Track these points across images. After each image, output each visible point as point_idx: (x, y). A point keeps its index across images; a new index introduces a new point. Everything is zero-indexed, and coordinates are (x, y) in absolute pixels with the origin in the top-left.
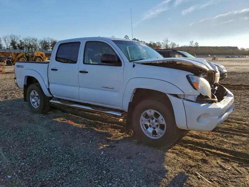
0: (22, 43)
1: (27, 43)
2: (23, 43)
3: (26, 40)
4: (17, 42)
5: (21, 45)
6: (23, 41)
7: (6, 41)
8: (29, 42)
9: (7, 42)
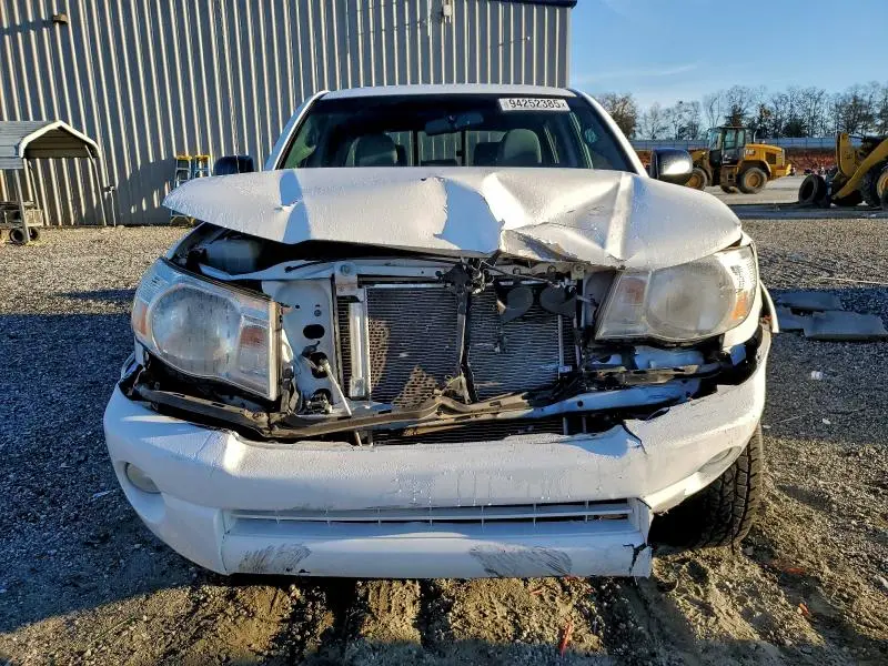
0: (765, 112)
1: (785, 112)
2: (768, 113)
3: (782, 99)
4: (747, 113)
5: (760, 121)
6: (770, 105)
7: (711, 110)
8: (792, 106)
9: (716, 114)
